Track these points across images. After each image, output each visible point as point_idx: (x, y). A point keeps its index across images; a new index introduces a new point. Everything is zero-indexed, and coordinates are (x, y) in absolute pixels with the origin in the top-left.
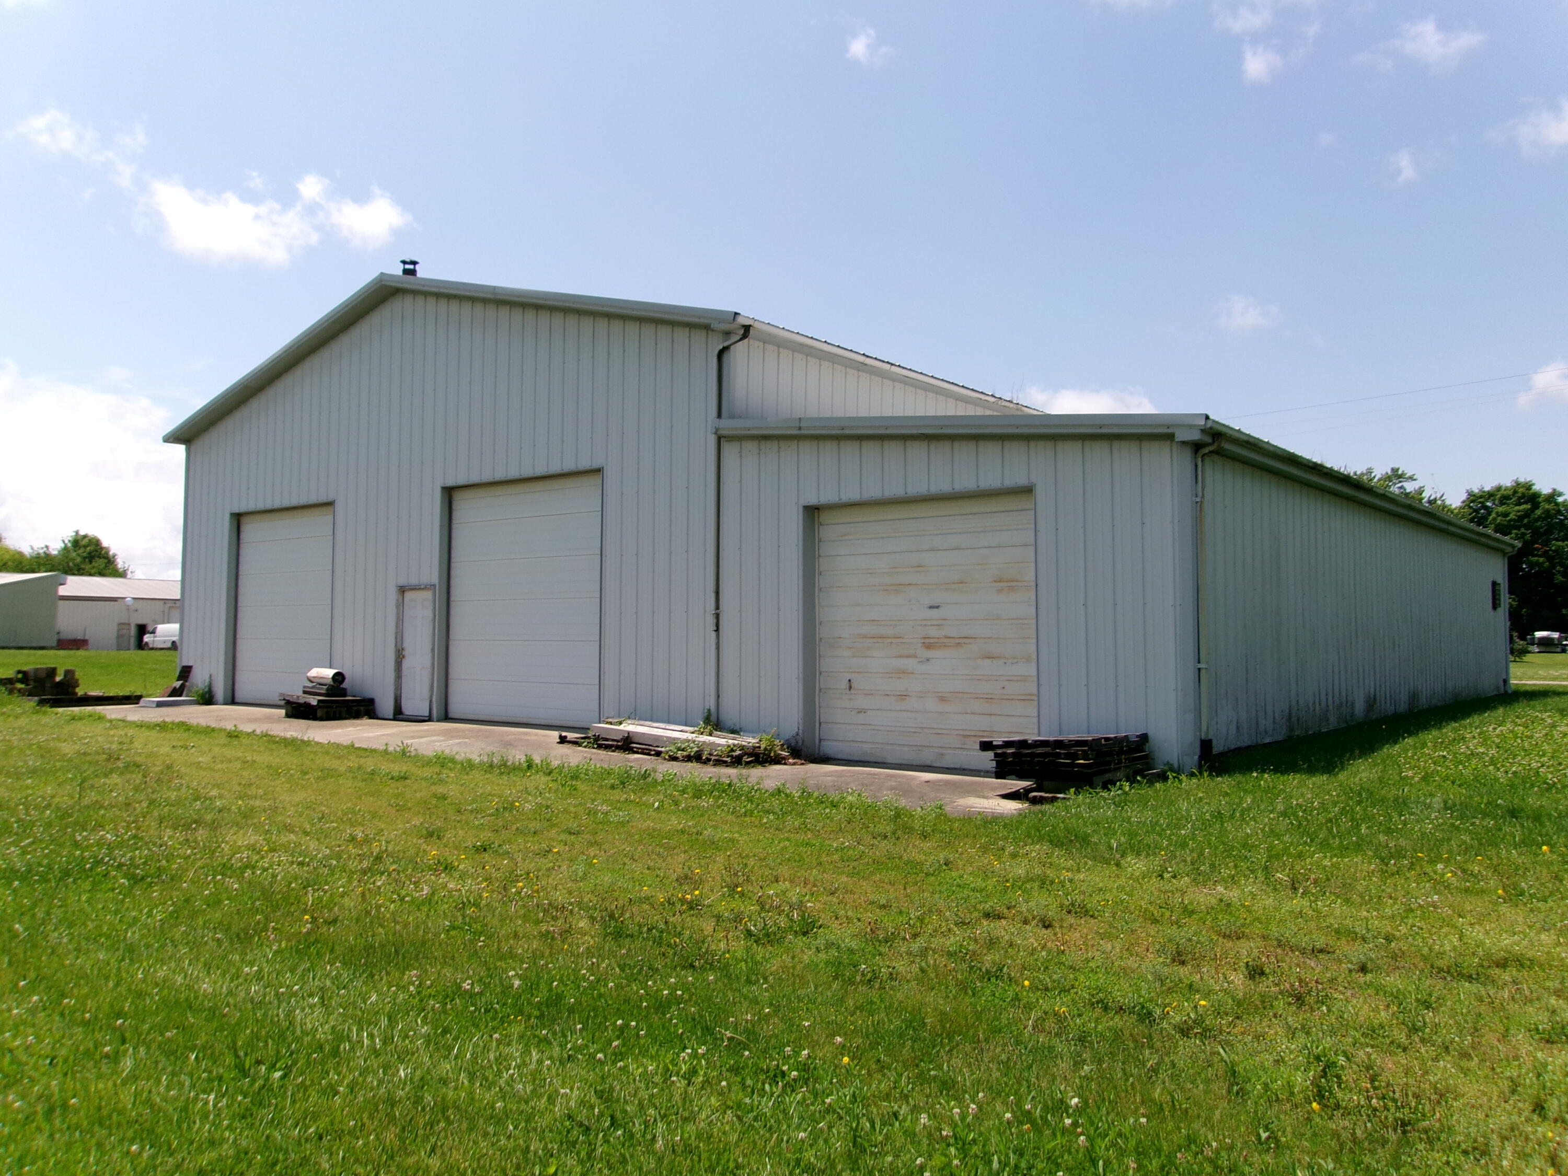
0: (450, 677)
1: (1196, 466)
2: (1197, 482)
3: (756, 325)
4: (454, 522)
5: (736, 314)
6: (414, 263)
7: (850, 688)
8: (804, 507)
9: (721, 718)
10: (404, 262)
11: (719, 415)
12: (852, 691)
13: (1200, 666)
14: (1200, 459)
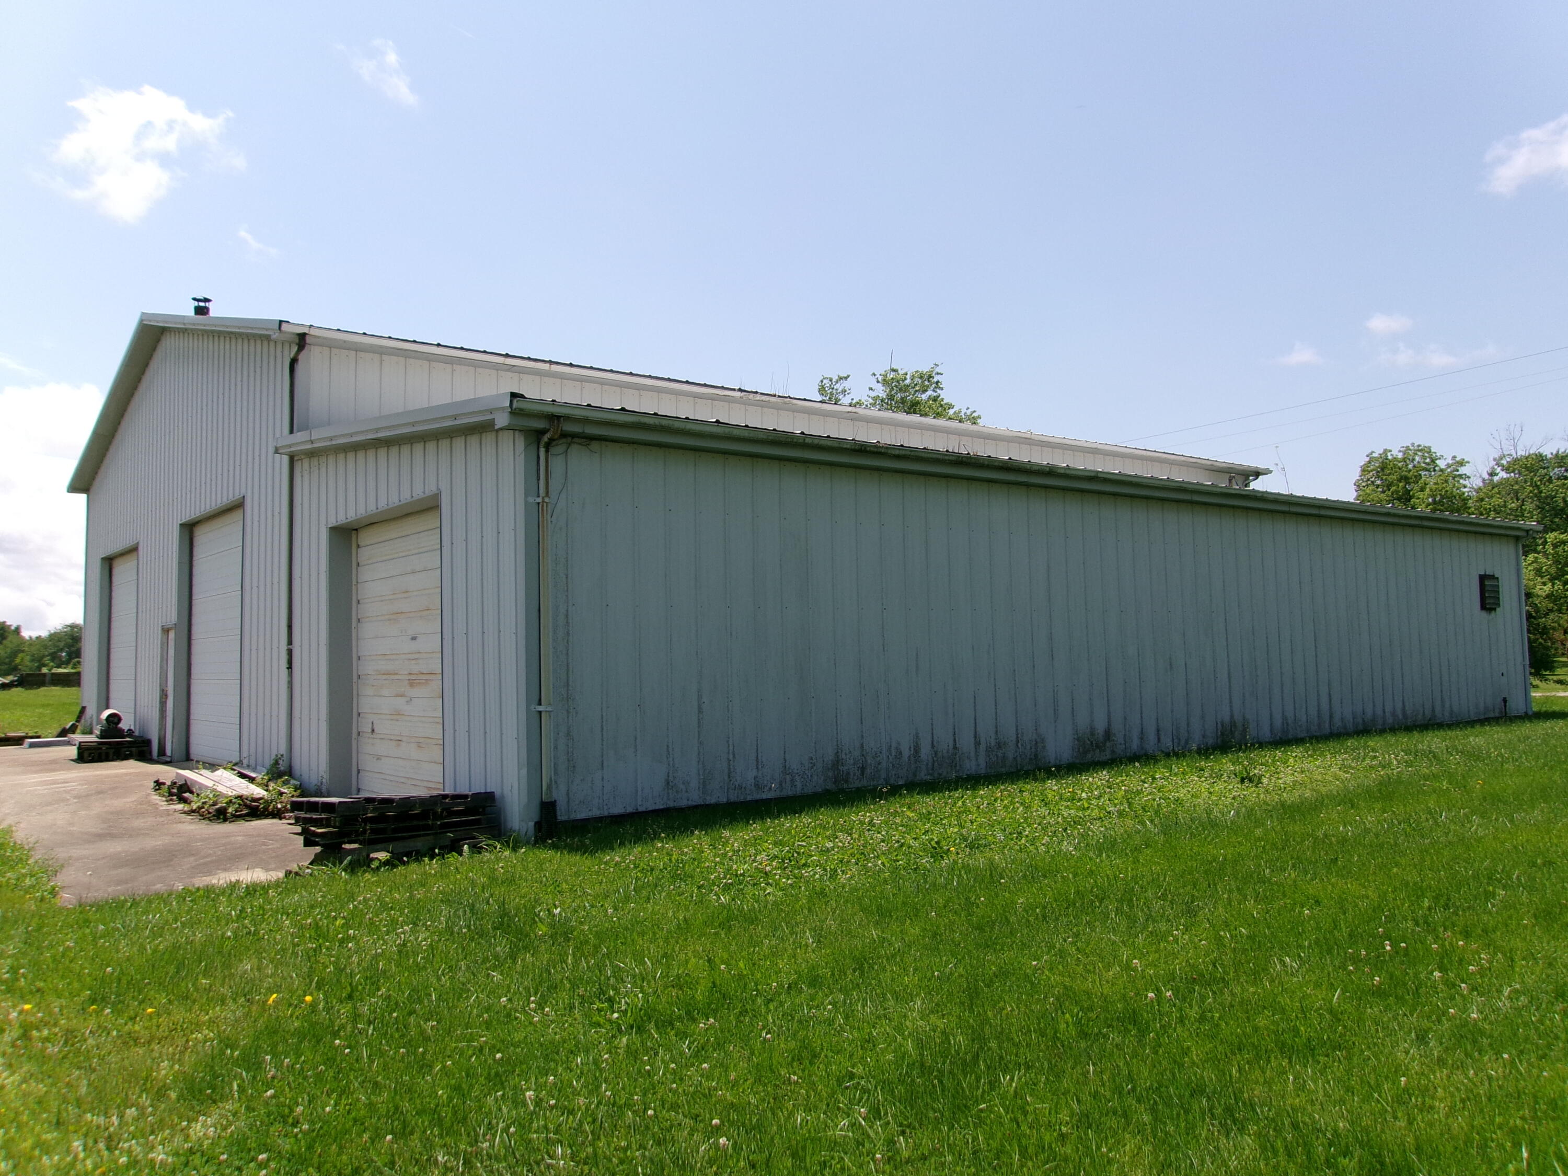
0: (192, 717)
1: (538, 457)
2: (538, 480)
3: (313, 332)
4: (195, 558)
5: (281, 322)
6: (207, 300)
7: (373, 731)
8: (331, 528)
9: (293, 765)
10: (195, 299)
11: (291, 432)
12: (375, 736)
13: (540, 708)
14: (542, 450)
